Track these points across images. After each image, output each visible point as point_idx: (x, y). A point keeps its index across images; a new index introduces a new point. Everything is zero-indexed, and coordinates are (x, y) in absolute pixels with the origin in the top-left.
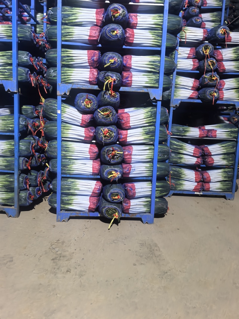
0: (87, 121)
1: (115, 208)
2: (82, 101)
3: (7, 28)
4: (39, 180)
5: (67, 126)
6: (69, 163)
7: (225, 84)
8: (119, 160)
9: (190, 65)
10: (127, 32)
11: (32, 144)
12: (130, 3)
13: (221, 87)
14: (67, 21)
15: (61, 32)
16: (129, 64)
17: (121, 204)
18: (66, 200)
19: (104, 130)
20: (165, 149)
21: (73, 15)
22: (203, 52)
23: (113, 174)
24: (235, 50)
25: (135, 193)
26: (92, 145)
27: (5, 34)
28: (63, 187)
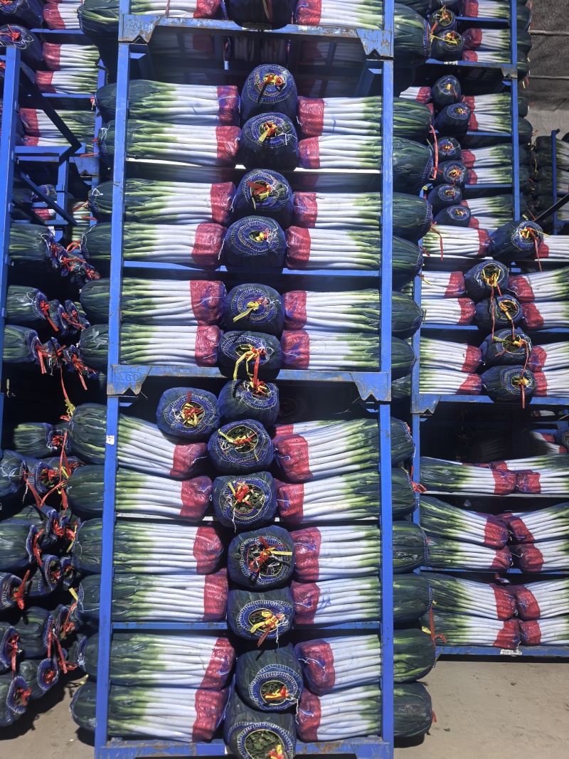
0: (187, 461)
1: (274, 729)
2: (174, 410)
4: (50, 636)
5: (132, 477)
6: (136, 588)
7: (546, 355)
8: (282, 574)
9: (454, 312)
10: (291, 235)
11: (35, 533)
12: (297, 169)
13: (537, 362)
14: (137, 213)
15: (123, 237)
16: (300, 313)
17: (291, 713)
18: (124, 705)
19: (235, 486)
20: (411, 535)
21: (153, 199)
22: (484, 282)
23: (263, 619)
24: (560, 277)
25: (334, 673)
26: (205, 529)
28: (116, 661)
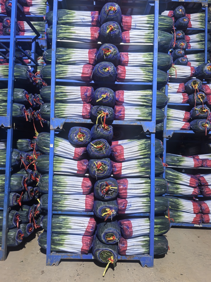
0: (79, 154)
2: (74, 135)
3: (5, 68)
4: (30, 215)
5: (59, 159)
6: (61, 199)
8: (114, 195)
9: (180, 99)
10: (118, 69)
11: (25, 179)
12: (121, 44)
14: (61, 61)
15: (55, 70)
16: (121, 99)
17: (117, 245)
18: (57, 240)
19: (97, 163)
20: (162, 182)
21: (67, 55)
22: (192, 87)
23: (107, 211)
25: (132, 231)
26: (86, 178)
27: (2, 74)
28: (54, 225)
